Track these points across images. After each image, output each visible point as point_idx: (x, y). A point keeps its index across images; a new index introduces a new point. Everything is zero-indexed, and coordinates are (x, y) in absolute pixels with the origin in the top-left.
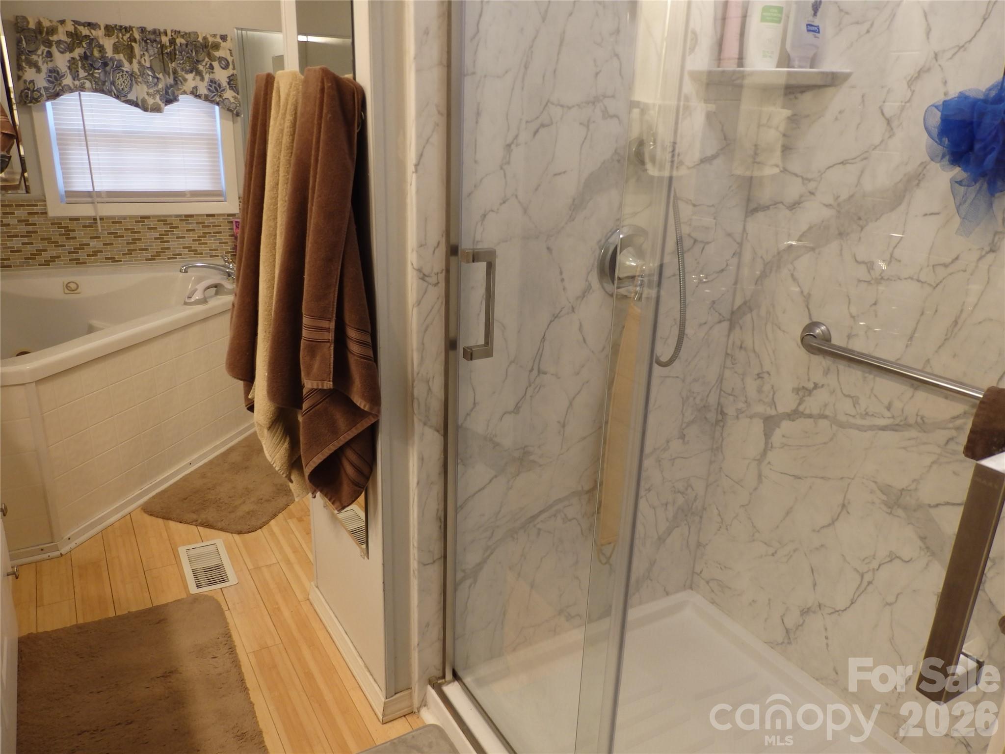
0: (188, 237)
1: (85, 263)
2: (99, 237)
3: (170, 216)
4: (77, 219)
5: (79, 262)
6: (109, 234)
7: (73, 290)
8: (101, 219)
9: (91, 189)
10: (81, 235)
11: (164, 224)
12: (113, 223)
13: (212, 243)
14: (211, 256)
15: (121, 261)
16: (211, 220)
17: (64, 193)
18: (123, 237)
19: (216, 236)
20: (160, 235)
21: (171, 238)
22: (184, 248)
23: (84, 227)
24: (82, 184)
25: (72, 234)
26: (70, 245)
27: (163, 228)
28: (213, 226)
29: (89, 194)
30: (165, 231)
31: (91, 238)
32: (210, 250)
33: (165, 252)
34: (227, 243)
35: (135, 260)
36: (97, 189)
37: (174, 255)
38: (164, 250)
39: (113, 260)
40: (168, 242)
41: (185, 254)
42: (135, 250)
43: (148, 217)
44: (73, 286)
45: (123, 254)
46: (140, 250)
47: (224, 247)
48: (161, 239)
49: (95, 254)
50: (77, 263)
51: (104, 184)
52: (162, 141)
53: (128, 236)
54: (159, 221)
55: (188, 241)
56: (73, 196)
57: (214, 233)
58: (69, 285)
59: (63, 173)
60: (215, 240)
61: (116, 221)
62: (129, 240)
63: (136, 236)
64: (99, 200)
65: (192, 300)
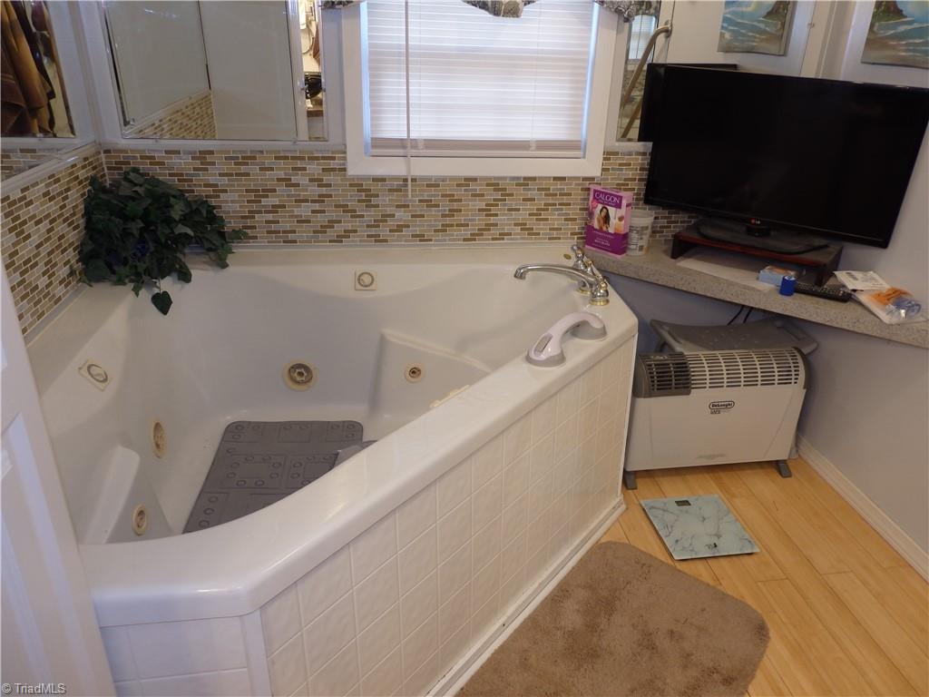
0: (524, 210)
1: (386, 241)
2: (408, 206)
3: (504, 178)
4: (383, 180)
5: (378, 240)
6: (420, 201)
7: (366, 286)
8: (414, 180)
9: (404, 136)
10: (385, 201)
11: (495, 190)
12: (428, 186)
13: (555, 219)
14: (550, 239)
15: (431, 240)
16: (559, 185)
17: (370, 141)
18: (438, 206)
19: (562, 210)
20: (487, 205)
21: (500, 210)
22: (515, 225)
23: (390, 190)
24: (393, 128)
25: (374, 201)
26: (370, 216)
27: (491, 196)
28: (561, 194)
29: (401, 143)
30: (495, 200)
31: (398, 206)
32: (550, 229)
33: (489, 230)
34: (575, 219)
35: (450, 240)
36: (413, 136)
37: (500, 234)
38: (489, 227)
39: (421, 238)
40: (496, 215)
41: (515, 234)
42: (452, 225)
43: (475, 179)
44: (367, 279)
45: (435, 231)
46: (457, 225)
47: (570, 225)
48: (487, 211)
49: (399, 228)
50: (376, 241)
51: (424, 128)
52: (510, 64)
53: (446, 206)
54: (488, 185)
55: (523, 215)
56: (382, 146)
57: (560, 204)
58: (362, 278)
59: (372, 112)
60: (559, 215)
61: (433, 184)
62: (445, 210)
63: (455, 205)
64: (414, 152)
65: (543, 357)
